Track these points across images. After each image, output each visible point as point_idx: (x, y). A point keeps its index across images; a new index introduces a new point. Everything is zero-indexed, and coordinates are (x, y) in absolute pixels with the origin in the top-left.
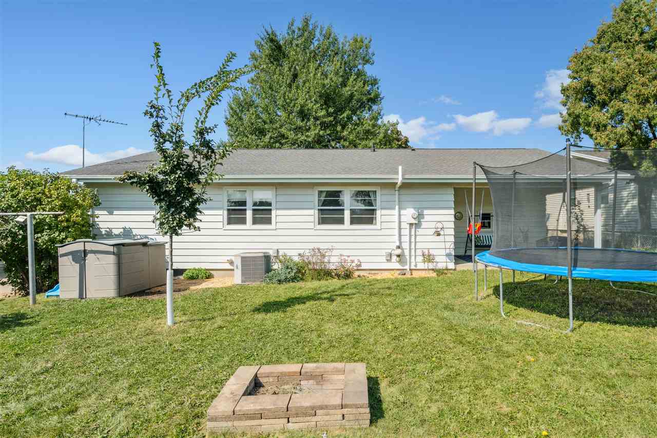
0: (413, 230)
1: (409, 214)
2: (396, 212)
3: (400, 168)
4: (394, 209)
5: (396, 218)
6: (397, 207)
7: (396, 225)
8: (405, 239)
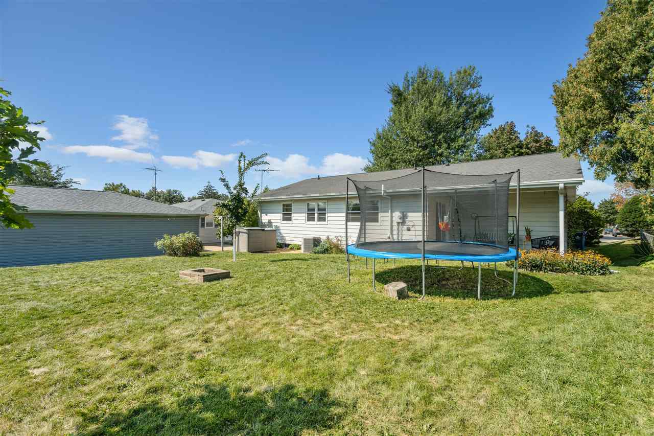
0: (400, 226)
1: (397, 215)
2: (389, 214)
3: (383, 186)
4: (388, 212)
5: (389, 218)
6: (390, 211)
7: (389, 223)
8: (395, 232)
